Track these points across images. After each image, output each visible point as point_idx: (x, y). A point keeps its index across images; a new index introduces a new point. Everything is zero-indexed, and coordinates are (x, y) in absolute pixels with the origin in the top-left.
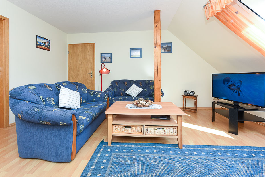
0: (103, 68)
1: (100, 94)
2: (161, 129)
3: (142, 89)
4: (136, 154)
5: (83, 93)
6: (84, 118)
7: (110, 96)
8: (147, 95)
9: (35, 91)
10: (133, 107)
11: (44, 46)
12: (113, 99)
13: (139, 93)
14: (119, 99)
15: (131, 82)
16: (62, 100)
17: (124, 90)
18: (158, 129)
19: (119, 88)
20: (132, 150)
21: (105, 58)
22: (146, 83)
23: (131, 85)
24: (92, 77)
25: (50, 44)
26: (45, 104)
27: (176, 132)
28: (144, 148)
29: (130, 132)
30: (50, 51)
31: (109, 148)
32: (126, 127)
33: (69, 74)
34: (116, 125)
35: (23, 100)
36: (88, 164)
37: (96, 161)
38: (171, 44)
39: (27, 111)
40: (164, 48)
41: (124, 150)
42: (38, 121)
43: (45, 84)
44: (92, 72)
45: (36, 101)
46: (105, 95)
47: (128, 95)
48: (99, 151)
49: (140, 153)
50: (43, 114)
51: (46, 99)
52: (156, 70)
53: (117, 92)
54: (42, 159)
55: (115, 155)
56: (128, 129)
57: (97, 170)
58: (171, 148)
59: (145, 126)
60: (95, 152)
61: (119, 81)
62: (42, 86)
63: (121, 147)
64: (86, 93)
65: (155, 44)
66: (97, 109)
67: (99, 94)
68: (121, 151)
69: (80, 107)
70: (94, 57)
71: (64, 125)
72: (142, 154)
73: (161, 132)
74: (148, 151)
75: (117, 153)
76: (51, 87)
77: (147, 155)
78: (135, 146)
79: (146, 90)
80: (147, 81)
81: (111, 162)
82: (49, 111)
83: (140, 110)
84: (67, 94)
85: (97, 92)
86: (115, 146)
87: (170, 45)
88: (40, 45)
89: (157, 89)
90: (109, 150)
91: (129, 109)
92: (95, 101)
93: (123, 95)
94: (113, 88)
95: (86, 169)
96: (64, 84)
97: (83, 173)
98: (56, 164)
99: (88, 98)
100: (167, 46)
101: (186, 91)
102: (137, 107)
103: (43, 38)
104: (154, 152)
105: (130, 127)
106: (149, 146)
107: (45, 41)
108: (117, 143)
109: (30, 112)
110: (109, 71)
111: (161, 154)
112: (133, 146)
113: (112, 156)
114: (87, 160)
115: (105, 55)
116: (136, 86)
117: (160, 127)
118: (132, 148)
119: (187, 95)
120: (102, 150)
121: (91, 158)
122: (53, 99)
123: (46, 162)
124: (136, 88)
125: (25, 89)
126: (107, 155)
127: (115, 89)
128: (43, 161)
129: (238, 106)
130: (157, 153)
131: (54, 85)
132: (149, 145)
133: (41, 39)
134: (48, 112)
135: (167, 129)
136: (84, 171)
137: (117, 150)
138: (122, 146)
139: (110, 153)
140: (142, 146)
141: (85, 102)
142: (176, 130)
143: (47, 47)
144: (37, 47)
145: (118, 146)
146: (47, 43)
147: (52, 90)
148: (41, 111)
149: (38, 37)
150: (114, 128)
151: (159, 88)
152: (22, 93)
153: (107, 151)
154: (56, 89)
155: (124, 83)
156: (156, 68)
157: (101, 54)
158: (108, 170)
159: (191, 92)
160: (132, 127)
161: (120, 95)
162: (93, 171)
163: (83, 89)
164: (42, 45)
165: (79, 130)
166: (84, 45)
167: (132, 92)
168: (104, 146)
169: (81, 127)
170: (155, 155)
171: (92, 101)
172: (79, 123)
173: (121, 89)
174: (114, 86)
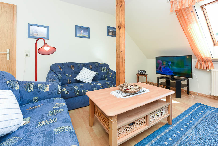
1: (48, 85)
3: (96, 73)
12: (65, 90)
15: (79, 65)
17: (71, 76)
18: (157, 113)
19: (65, 74)
22: (96, 66)
24: (8, 59)
29: (134, 129)
40: (111, 31)
52: (121, 51)
53: (62, 79)
56: (132, 126)
59: (150, 114)
64: (18, 88)
67: (46, 86)
80: (97, 64)
85: (40, 83)
92: (39, 99)
93: (71, 83)
94: (57, 74)
100: (113, 30)
101: (139, 71)
105: (134, 123)
110: (54, 50)
119: (141, 74)
124: (88, 71)
127: (59, 75)
129: (174, 78)
135: (163, 110)
155: (71, 67)
157: (30, 25)
159: (143, 71)
160: (136, 122)
163: (8, 82)
167: (85, 77)
171: (31, 101)
173: (67, 75)
174: (58, 71)
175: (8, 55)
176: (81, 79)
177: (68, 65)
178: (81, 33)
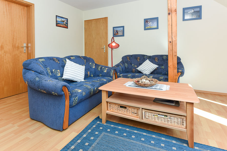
0: (113, 42)
1: (107, 69)
2: (163, 116)
3: (157, 66)
4: (128, 140)
5: (91, 67)
6: (80, 91)
7: (118, 72)
8: (163, 73)
9: (43, 63)
10: (133, 85)
11: (62, 24)
12: (121, 75)
13: (152, 70)
14: (127, 75)
15: (145, 57)
16: (66, 73)
17: (136, 66)
18: (159, 116)
19: (131, 64)
20: (125, 134)
21: (117, 32)
22: (163, 59)
23: (145, 60)
24: (105, 51)
25: (68, 22)
26: (51, 75)
27: (185, 124)
28: (140, 135)
29: (125, 113)
30: (68, 28)
31: (102, 126)
32: (121, 107)
33: (85, 49)
34: (111, 103)
35: (30, 70)
36: (76, 137)
37: (85, 136)
38: (200, 7)
39: (31, 79)
41: (117, 132)
42: (38, 89)
43: (54, 57)
44: (105, 47)
45: (40, 72)
46: (111, 70)
47: (140, 72)
48: (92, 127)
49: (133, 139)
50: (41, 83)
51: (52, 70)
52: (170, 42)
53: (128, 68)
54: (43, 123)
55: (104, 135)
56: (123, 109)
57: (81, 145)
58: (177, 143)
59: (142, 109)
60: (87, 126)
61: (132, 56)
62: (51, 59)
63: (115, 128)
64: (94, 67)
65: (169, 9)
66: (98, 84)
68: (112, 132)
69: (83, 80)
70: (107, 31)
71: (56, 95)
72: (134, 141)
73: (163, 120)
74: (143, 139)
75: (108, 133)
76: (58, 60)
77: (141, 143)
78: (130, 130)
79: (163, 67)
80: (165, 57)
81: (97, 141)
82: (46, 81)
83: (138, 89)
84: (71, 67)
85: (104, 66)
86: (109, 125)
87: (198, 9)
88: (59, 23)
89: (172, 67)
90: (101, 128)
91: (127, 87)
92: (102, 76)
93: (135, 72)
94: (124, 63)
95: (72, 141)
96: (72, 58)
97: (68, 145)
98: (51, 129)
99: (95, 73)
100: (193, 11)
102: (137, 86)
103: (62, 17)
104: (150, 142)
105: (125, 108)
106: (148, 135)
107: (63, 20)
108: (112, 123)
109: (33, 80)
110: (118, 46)
111: (159, 147)
112: (128, 129)
113: (101, 135)
114: (77, 133)
115: (118, 29)
116: (149, 62)
117: (161, 113)
118: (126, 132)
120: (94, 126)
121: (81, 132)
122: (59, 71)
123: (45, 127)
125: (34, 61)
126: (97, 133)
127: (126, 65)
128: (44, 125)
130: (154, 145)
131: (62, 58)
132: (148, 133)
133: (60, 18)
134: (44, 81)
135: (171, 118)
136: (70, 143)
137: (109, 130)
138: (116, 126)
139: (100, 132)
140: (139, 132)
141: (92, 76)
142: (185, 121)
143: (65, 25)
144: (57, 26)
145: (112, 126)
146: (65, 22)
147: (59, 63)
148: (40, 81)
149: (57, 17)
150: (109, 106)
151: (174, 64)
152: (30, 64)
153: (99, 128)
154: (63, 62)
155: (137, 59)
156: (170, 40)
157: (114, 28)
158: (91, 148)
160: (127, 107)
161: (132, 72)
162: (77, 145)
163: (90, 63)
164: (60, 24)
165: (72, 102)
166: (97, 20)
167: (144, 68)
168: (98, 122)
169: (74, 99)
170: (150, 146)
171: (98, 76)
172: (73, 96)
173: (133, 65)
174: (125, 61)
175: (105, 49)
176: (141, 70)
177: (135, 57)
178: (150, 25)
